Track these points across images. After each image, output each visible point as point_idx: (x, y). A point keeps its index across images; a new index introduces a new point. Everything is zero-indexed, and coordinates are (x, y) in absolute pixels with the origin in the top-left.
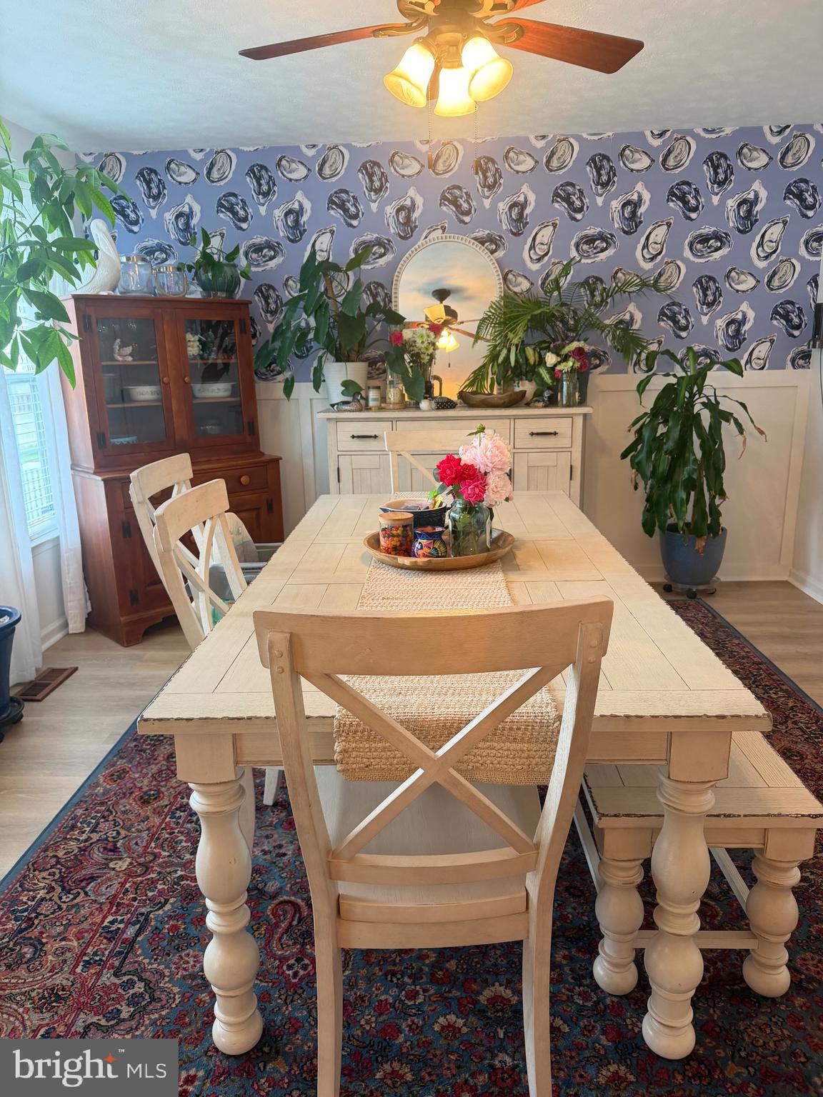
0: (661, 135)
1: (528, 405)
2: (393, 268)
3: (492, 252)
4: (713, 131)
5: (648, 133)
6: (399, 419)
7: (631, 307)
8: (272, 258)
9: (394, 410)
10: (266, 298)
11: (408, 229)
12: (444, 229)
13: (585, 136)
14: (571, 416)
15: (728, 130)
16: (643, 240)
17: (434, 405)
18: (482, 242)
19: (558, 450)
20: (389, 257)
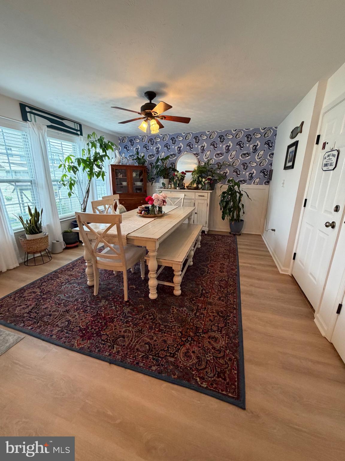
0: (235, 131)
1: (199, 190)
2: (176, 160)
3: (197, 157)
4: (248, 129)
5: (232, 130)
6: (172, 191)
7: (227, 169)
8: (153, 157)
9: (173, 189)
10: (151, 165)
11: (180, 151)
12: (187, 152)
13: (218, 131)
14: (208, 192)
15: (251, 129)
16: (230, 154)
17: (179, 188)
18: (195, 154)
19: (204, 200)
20: (176, 157)
